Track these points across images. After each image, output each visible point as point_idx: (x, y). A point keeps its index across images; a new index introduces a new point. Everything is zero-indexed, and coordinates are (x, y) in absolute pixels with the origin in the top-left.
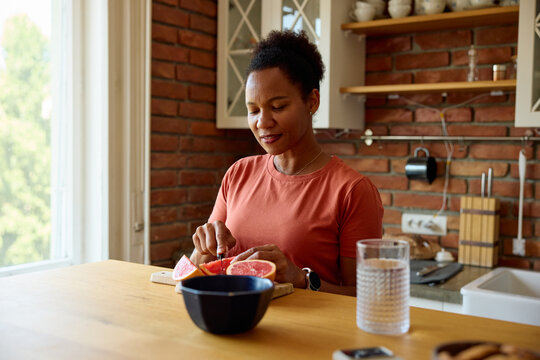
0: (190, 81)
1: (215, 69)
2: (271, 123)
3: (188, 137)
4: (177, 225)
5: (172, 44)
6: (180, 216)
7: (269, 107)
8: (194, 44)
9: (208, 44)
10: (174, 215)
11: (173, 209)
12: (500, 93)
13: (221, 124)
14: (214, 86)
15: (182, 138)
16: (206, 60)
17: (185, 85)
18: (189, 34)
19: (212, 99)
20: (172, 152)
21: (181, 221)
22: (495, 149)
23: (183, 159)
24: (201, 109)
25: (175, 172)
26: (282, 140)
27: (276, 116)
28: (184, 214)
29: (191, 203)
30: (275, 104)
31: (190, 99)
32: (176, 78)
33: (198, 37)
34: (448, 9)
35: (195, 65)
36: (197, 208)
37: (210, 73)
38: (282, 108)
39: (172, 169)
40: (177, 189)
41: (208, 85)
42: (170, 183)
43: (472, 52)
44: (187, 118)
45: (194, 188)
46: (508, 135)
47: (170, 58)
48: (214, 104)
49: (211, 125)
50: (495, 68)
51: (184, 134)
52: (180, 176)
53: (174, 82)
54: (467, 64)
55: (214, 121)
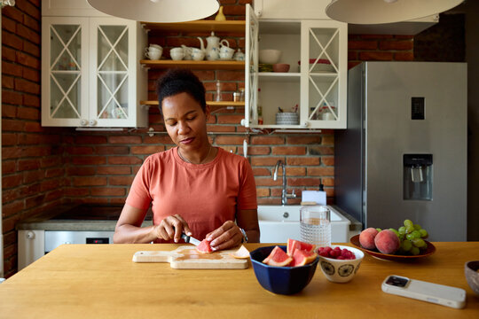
0: (23, 92)
1: (39, 83)
2: (188, 130)
3: (22, 134)
4: (17, 202)
5: (11, 62)
6: (18, 195)
7: (185, 119)
8: (26, 64)
9: (34, 63)
10: (14, 195)
11: (14, 190)
12: (232, 108)
13: (45, 123)
14: (39, 96)
15: (19, 134)
16: (33, 76)
17: (20, 94)
18: (23, 55)
19: (37, 105)
20: (12, 146)
21: (19, 199)
22: (229, 139)
23: (20, 150)
24: (31, 112)
25: (14, 161)
26: (195, 140)
27: (190, 124)
28: (21, 193)
29: (25, 184)
30: (189, 117)
31: (24, 105)
32: (14, 89)
33: (29, 58)
34: (205, 59)
35: (26, 79)
36: (30, 188)
37: (36, 85)
38: (193, 119)
39: (12, 159)
40: (16, 174)
41: (34, 94)
42: (12, 171)
43: (218, 84)
44: (22, 119)
45: (26, 173)
46: (236, 131)
47: (11, 73)
48: (39, 109)
49: (38, 124)
50: (235, 94)
51: (20, 132)
52: (18, 164)
53: (12, 91)
54: (216, 91)
55: (39, 121)
